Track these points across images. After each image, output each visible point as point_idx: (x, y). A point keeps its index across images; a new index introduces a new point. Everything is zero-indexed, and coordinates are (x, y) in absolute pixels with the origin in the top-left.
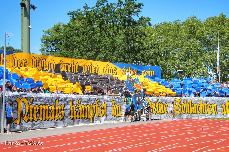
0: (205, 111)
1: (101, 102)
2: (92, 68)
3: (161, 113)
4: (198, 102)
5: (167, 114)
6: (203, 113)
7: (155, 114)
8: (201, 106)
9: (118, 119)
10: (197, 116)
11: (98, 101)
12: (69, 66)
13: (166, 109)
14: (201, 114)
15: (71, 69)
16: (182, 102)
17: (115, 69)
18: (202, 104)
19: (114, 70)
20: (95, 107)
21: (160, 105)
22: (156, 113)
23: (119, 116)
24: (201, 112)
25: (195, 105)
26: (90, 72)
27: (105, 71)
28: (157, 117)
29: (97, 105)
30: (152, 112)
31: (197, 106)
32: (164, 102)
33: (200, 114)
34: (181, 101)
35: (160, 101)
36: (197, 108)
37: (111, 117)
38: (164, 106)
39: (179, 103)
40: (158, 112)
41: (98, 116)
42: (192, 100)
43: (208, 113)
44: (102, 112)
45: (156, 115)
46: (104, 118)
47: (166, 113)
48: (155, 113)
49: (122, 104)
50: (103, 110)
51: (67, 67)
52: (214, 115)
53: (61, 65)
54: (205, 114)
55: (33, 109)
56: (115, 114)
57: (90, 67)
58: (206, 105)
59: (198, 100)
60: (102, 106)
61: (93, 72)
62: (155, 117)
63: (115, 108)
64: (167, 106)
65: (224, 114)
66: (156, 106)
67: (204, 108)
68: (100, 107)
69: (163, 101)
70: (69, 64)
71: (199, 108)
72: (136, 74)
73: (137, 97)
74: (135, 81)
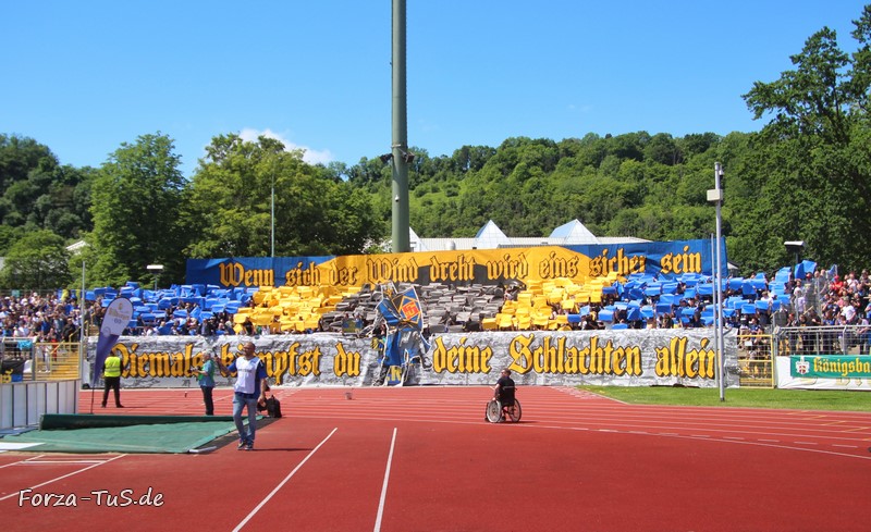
0: (603, 367)
1: (305, 347)
2: (509, 267)
3: (470, 369)
4: (585, 344)
5: (487, 373)
6: (596, 372)
7: (454, 373)
8: (593, 354)
9: (350, 380)
10: (579, 379)
11: (297, 345)
12: (451, 267)
13: (487, 361)
14: (590, 375)
15: (456, 274)
16: (536, 343)
17: (574, 261)
18: (597, 348)
19: (569, 264)
20: (288, 357)
21: (469, 352)
22: (457, 369)
23: (353, 375)
24: (593, 369)
25: (574, 351)
26: (506, 276)
27: (543, 268)
28: (459, 379)
29: (293, 354)
30: (446, 368)
31: (582, 354)
32: (481, 346)
33: (587, 374)
34: (532, 341)
35: (470, 342)
36: (582, 359)
37: (331, 376)
38: (483, 354)
39: (525, 348)
40: (462, 369)
41: (295, 374)
42: (566, 339)
43: (612, 372)
44: (305, 367)
45: (456, 376)
46: (311, 376)
47: (485, 369)
48: (453, 369)
49: (366, 352)
50: (308, 363)
51: (447, 271)
52: (628, 377)
53: (432, 269)
54: (602, 374)
55: (137, 360)
56: (344, 370)
57: (506, 264)
58: (608, 350)
59: (585, 339)
60: (308, 356)
61: (513, 276)
62: (451, 378)
63: (344, 360)
64: (490, 353)
65: (662, 375)
66: (458, 356)
67: (604, 360)
68: (302, 357)
69: (481, 342)
70: (451, 264)
71: (588, 359)
72: (642, 268)
73: (407, 332)
74: (405, 297)
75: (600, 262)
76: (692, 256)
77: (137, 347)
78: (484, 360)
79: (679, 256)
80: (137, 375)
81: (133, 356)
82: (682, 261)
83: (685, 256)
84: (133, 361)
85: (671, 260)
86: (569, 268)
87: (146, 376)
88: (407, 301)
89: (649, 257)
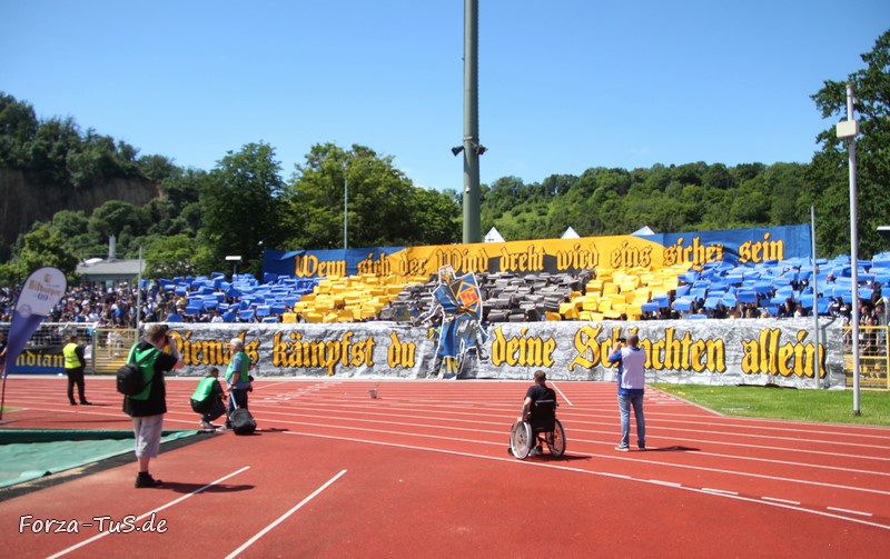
0: (680, 361)
1: (358, 336)
2: (579, 256)
3: (531, 363)
4: (660, 335)
5: (550, 367)
6: (672, 368)
7: (514, 366)
8: (669, 347)
9: (403, 372)
10: (653, 375)
11: (350, 334)
12: (521, 258)
13: (550, 354)
14: (665, 371)
15: (526, 264)
16: (604, 334)
17: (647, 251)
18: (673, 340)
19: (642, 254)
20: (341, 346)
21: (531, 343)
22: (517, 362)
23: (407, 367)
24: (668, 364)
25: (647, 343)
26: (576, 266)
27: (614, 258)
28: (519, 372)
29: (346, 344)
30: (505, 361)
31: (656, 347)
32: (544, 337)
33: (661, 369)
34: (600, 332)
35: (532, 333)
36: (655, 353)
37: (385, 367)
38: (546, 346)
39: (592, 339)
40: (522, 361)
41: (348, 365)
42: (638, 330)
43: (690, 368)
44: (358, 357)
45: (516, 369)
46: (364, 367)
47: (547, 363)
48: (513, 362)
49: (421, 342)
50: (361, 353)
51: (517, 261)
52: (709, 374)
53: (502, 260)
54: (679, 369)
55: (190, 347)
56: (398, 361)
57: (576, 254)
58: (686, 343)
59: (659, 330)
60: (361, 346)
61: (582, 266)
62: (510, 372)
63: (398, 350)
64: (553, 345)
65: (750, 372)
66: (519, 347)
67: (681, 354)
68: (355, 347)
69: (543, 332)
70: (521, 254)
71: (663, 353)
72: (719, 256)
73: (464, 321)
74: (463, 283)
75: (675, 251)
76: (773, 244)
77: (191, 334)
78: (546, 352)
79: (759, 244)
80: (191, 363)
81: (187, 343)
82: (762, 248)
83: (766, 244)
84: (187, 349)
85: (750, 249)
86: (642, 258)
87: (199, 364)
88: (465, 287)
89: (728, 245)
